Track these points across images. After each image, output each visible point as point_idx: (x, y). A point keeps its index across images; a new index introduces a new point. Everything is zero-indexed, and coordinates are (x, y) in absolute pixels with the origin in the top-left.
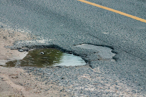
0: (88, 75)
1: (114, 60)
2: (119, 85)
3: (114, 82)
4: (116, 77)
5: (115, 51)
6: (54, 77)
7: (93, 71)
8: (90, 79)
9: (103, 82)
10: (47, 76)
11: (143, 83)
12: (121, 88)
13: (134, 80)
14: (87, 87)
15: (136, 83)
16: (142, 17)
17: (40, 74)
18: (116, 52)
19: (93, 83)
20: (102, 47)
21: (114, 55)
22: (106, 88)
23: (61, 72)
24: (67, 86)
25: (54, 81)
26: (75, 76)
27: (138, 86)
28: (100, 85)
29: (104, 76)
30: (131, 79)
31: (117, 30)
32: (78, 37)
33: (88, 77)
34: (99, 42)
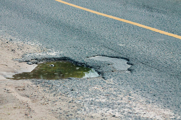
0: (100, 86)
1: (129, 71)
2: (132, 96)
3: (127, 93)
4: (130, 88)
5: (131, 62)
6: (63, 89)
7: (105, 82)
8: (102, 91)
9: (116, 93)
10: (56, 88)
11: (158, 94)
12: (135, 98)
13: (149, 91)
14: (99, 98)
15: (151, 93)
16: (161, 29)
17: (49, 85)
18: (131, 64)
19: (104, 95)
20: (117, 59)
21: (129, 66)
22: (119, 99)
23: (72, 84)
24: (77, 98)
25: (62, 93)
26: (86, 87)
27: (153, 97)
28: (112, 96)
29: (117, 87)
30: (146, 90)
31: (134, 42)
32: (92, 49)
33: (100, 89)
34: (114, 54)
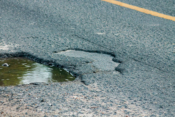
0: (81, 94)
1: (117, 72)
2: (129, 108)
3: (121, 103)
4: (124, 97)
5: (118, 58)
6: (29, 99)
7: (88, 89)
8: (85, 101)
9: (106, 104)
10: (18, 98)
11: (166, 104)
12: (133, 111)
13: (152, 100)
14: (82, 112)
15: (156, 104)
16: (152, 9)
17: (7, 95)
18: (119, 61)
19: (89, 107)
20: (97, 54)
21: (117, 65)
22: (111, 113)
23: (40, 92)
24: (51, 112)
25: (29, 105)
26: (61, 96)
27: (159, 109)
28: (101, 108)
29: (105, 95)
30: (148, 99)
31: (117, 29)
32: (59, 40)
33: (81, 98)
34: (93, 46)
